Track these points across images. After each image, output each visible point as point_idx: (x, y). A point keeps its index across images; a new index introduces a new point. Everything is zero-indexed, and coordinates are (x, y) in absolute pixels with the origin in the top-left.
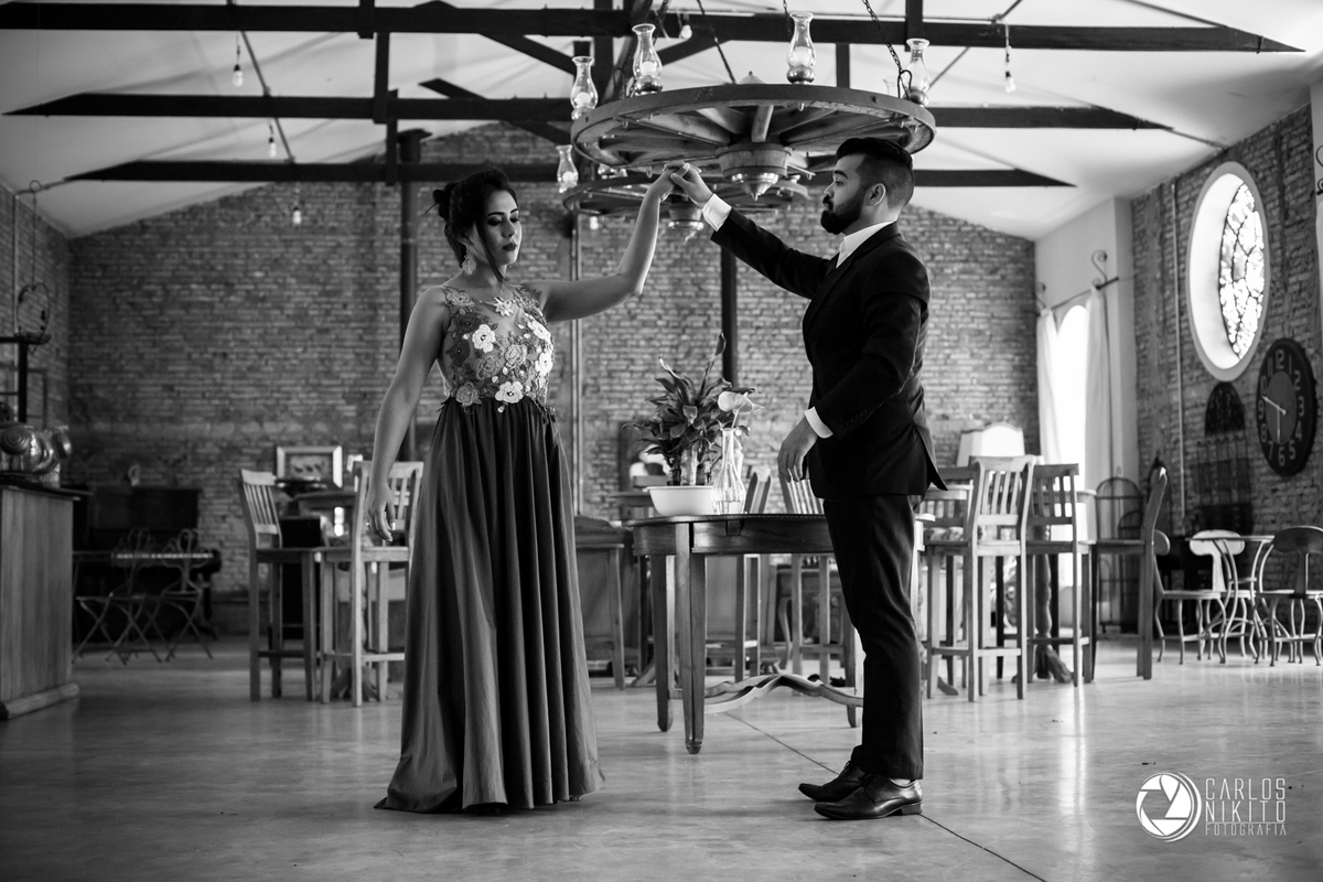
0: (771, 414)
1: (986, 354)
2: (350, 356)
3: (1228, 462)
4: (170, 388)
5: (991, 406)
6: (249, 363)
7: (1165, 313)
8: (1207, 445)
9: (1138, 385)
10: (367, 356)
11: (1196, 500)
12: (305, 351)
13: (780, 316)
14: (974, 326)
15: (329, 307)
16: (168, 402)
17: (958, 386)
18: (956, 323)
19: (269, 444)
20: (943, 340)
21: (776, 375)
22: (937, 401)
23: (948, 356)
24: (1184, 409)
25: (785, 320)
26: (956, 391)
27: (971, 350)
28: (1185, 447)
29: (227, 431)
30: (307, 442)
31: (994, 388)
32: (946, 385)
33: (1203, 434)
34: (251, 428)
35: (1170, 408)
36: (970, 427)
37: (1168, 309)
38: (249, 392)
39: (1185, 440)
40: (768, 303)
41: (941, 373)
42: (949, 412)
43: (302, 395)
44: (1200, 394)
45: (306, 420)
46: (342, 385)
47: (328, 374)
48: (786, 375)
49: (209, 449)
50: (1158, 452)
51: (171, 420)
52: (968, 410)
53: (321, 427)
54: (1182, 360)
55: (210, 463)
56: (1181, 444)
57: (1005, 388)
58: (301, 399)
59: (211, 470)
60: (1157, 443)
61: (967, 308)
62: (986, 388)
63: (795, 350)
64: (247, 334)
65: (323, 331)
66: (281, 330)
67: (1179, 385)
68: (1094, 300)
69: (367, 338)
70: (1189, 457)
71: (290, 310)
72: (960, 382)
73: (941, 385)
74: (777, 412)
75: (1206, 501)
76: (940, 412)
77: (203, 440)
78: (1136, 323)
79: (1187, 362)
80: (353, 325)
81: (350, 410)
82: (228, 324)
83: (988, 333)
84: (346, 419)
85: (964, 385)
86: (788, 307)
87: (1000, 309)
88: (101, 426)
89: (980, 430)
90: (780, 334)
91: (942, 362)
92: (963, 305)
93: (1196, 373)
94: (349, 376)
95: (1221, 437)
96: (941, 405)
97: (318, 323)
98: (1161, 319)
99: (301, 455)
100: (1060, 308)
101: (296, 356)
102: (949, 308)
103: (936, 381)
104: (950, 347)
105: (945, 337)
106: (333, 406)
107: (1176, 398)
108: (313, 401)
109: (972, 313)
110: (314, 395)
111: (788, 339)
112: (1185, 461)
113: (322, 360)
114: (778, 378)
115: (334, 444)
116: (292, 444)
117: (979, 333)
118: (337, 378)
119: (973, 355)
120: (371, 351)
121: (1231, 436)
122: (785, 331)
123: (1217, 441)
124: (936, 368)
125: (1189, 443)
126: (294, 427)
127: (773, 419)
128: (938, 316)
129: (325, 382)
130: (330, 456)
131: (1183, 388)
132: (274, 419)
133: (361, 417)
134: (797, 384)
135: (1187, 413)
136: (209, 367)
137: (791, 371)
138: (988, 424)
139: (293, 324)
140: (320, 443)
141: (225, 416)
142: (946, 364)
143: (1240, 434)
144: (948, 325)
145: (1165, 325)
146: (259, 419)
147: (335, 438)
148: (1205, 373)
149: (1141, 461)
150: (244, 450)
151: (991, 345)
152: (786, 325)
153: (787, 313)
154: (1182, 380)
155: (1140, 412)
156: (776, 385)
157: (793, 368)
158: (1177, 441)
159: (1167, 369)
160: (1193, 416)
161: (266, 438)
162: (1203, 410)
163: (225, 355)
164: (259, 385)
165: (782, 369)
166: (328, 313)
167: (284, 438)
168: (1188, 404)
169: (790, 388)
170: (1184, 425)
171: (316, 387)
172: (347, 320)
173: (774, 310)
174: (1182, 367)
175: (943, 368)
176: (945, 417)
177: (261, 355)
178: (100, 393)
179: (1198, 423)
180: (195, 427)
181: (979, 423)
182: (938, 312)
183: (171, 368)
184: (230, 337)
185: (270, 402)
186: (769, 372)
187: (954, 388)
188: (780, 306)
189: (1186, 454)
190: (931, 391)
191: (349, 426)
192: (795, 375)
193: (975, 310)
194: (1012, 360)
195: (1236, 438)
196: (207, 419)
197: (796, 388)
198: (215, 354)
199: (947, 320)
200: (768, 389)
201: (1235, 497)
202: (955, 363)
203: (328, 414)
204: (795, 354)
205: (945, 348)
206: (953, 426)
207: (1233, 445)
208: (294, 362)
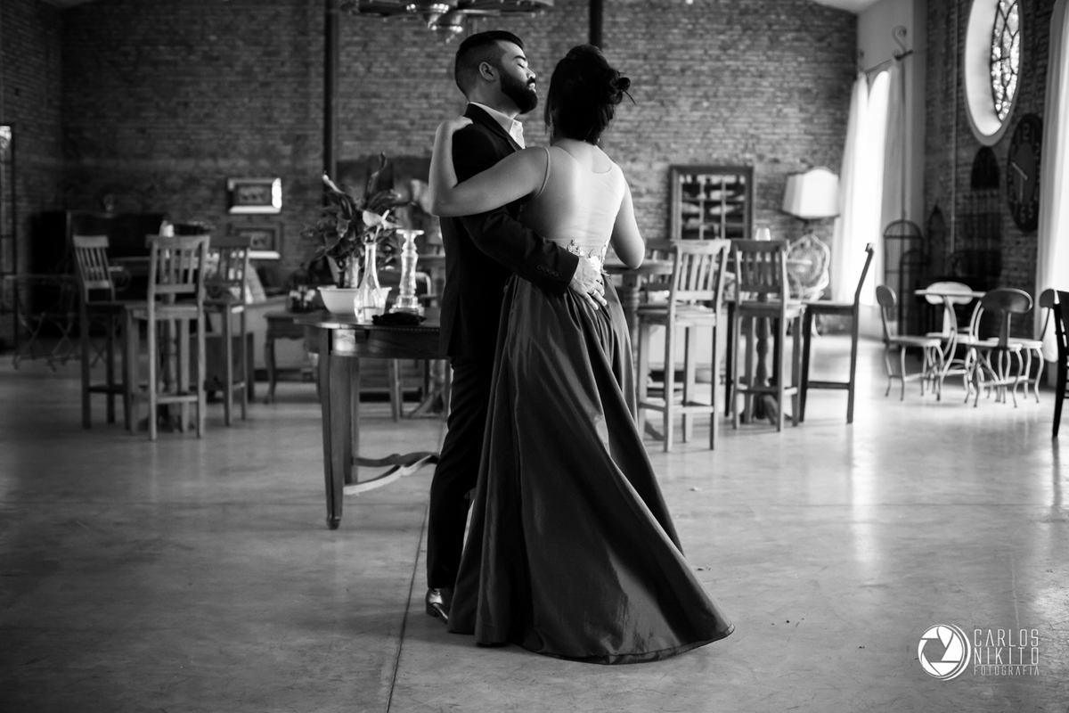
0: (631, 156)
1: (812, 109)
2: (287, 105)
3: (985, 215)
4: (142, 131)
5: (815, 152)
6: (206, 110)
7: (947, 83)
8: (971, 197)
9: (926, 142)
10: (301, 105)
11: (962, 243)
12: (250, 101)
13: (640, 75)
14: (802, 85)
15: (269, 64)
16: (141, 142)
17: (788, 134)
18: (788, 82)
19: (221, 177)
20: (777, 97)
21: (636, 124)
22: (770, 147)
23: (780, 111)
24: (957, 166)
25: (645, 78)
26: (787, 139)
27: (800, 105)
28: (956, 198)
29: (188, 165)
30: (253, 175)
31: (818, 137)
32: (778, 134)
33: (968, 188)
34: (208, 164)
35: (946, 164)
36: (798, 169)
37: (950, 79)
38: (206, 134)
39: (957, 192)
40: (631, 64)
41: (774, 125)
42: (780, 156)
43: (249, 137)
44: (968, 155)
45: (252, 157)
46: (281, 129)
47: (269, 119)
48: (644, 124)
49: (174, 180)
50: (937, 201)
51: (145, 156)
52: (795, 156)
53: (264, 163)
54: (957, 124)
55: (174, 191)
56: (953, 196)
57: (827, 137)
58: (247, 140)
59: (176, 197)
60: (937, 192)
61: (798, 70)
62: (811, 137)
63: (652, 103)
64: (204, 86)
65: (265, 85)
66: (232, 84)
67: (953, 146)
68: (895, 69)
69: (301, 90)
70: (959, 207)
71: (238, 68)
72: (790, 131)
73: (774, 134)
74: (636, 155)
75: (969, 245)
76: (771, 156)
77: (169, 173)
78: (927, 89)
79: (961, 126)
80: (290, 79)
81: (287, 149)
82: (188, 79)
83: (815, 91)
84: (284, 157)
85: (792, 134)
86: (647, 67)
87: (824, 71)
88: (88, 161)
89: (803, 173)
90: (640, 90)
91: (775, 115)
92: (794, 67)
93: (967, 137)
94: (287, 121)
95: (982, 193)
96: (773, 151)
97: (261, 78)
98: (944, 87)
99: (247, 186)
100: (872, 73)
101: (243, 105)
102: (782, 69)
103: (769, 131)
104: (782, 103)
105: (778, 94)
106: (273, 147)
107: (952, 156)
108: (257, 141)
109: (802, 75)
110: (258, 137)
111: (646, 93)
112: (956, 210)
113: (264, 109)
114: (638, 127)
115: (274, 177)
116: (240, 176)
117: (808, 91)
118: (276, 123)
119: (801, 110)
120: (304, 101)
121: (988, 193)
122: (645, 88)
123: (979, 197)
124: (769, 120)
125: (960, 195)
126: (242, 163)
127: (633, 160)
128: (774, 77)
129: (267, 126)
130: (270, 186)
131: (957, 148)
132: (226, 156)
133: (296, 155)
134: (654, 131)
135: (960, 170)
136: (173, 114)
137: (648, 121)
138: (811, 167)
139: (240, 78)
140: (263, 176)
141: (187, 153)
142: (778, 116)
143: (995, 192)
144: (781, 84)
145: (947, 92)
146: (214, 156)
147: (275, 172)
148: (973, 138)
149: (926, 206)
150: (203, 181)
151: (817, 101)
152: (646, 83)
153: (646, 73)
154: (957, 142)
155: (927, 164)
156: (636, 132)
157: (649, 118)
158: (950, 193)
159: (946, 130)
160: (963, 172)
161: (219, 171)
162: (970, 168)
163: (186, 105)
164: (213, 129)
165: (640, 118)
166: (269, 70)
167: (234, 172)
168: (960, 162)
169: (646, 135)
170: (957, 180)
171: (260, 131)
172: (284, 76)
173: (635, 70)
174: (957, 130)
175: (777, 120)
176: (776, 161)
177: (215, 104)
178: (88, 135)
179: (966, 179)
180: (163, 162)
181: (804, 166)
182: (773, 73)
183: (144, 114)
184: (190, 89)
185: (223, 142)
186: (631, 122)
187: (784, 136)
188: (641, 66)
189: (957, 204)
190: (766, 139)
191: (286, 163)
192: (652, 124)
193: (804, 72)
194: (834, 114)
195: (992, 196)
196: (173, 156)
197: (653, 135)
198: (178, 103)
199: (780, 80)
200: (629, 136)
201: (990, 244)
202: (786, 116)
203: (270, 153)
204: (653, 107)
205: (778, 103)
206: (783, 169)
207: (989, 201)
208: (242, 109)
